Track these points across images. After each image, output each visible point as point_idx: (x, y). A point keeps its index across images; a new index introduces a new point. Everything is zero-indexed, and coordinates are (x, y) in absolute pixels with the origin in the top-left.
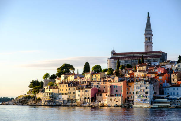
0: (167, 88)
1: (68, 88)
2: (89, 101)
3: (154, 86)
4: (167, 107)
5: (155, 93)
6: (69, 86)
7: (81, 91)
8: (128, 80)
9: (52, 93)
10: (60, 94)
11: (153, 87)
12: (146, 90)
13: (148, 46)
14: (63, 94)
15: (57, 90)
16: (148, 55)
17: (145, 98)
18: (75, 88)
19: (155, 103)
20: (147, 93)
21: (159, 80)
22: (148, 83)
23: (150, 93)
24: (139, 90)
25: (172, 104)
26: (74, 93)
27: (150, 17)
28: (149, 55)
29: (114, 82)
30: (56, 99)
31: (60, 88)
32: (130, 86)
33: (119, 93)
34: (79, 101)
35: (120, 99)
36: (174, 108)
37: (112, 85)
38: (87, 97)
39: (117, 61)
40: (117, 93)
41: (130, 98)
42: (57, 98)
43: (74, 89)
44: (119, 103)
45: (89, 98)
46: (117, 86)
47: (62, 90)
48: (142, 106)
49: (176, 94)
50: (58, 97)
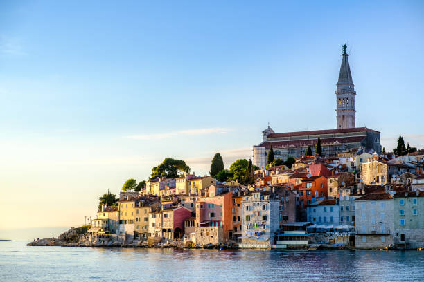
0: (313, 208)
1: (134, 210)
2: (170, 236)
3: (282, 203)
4: (304, 247)
5: (285, 218)
6: (137, 206)
7: (157, 215)
8: (236, 191)
9: (109, 220)
10: (121, 222)
11: (280, 207)
12: (263, 213)
13: (343, 117)
14: (126, 222)
15: (117, 214)
16: (337, 136)
17: (263, 229)
18: (148, 209)
19: (282, 239)
20: (265, 218)
21: (304, 192)
22: (266, 197)
23: (271, 219)
24: (251, 213)
25: (314, 241)
26: (146, 219)
27: (348, 55)
28: (341, 136)
29: (208, 196)
30: (115, 233)
31: (121, 210)
32: (239, 205)
33: (217, 219)
34: (153, 236)
35: (217, 232)
36: (315, 249)
37: (204, 203)
38: (167, 228)
39: (268, 151)
40: (213, 219)
41: (238, 229)
42: (117, 231)
43: (146, 212)
44: (215, 241)
45: (169, 230)
46: (213, 205)
47: (126, 214)
48: (255, 246)
49: (328, 220)
50: (118, 228)
